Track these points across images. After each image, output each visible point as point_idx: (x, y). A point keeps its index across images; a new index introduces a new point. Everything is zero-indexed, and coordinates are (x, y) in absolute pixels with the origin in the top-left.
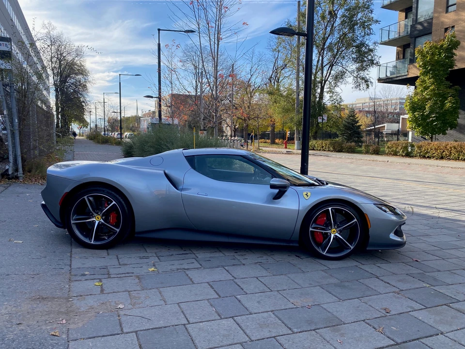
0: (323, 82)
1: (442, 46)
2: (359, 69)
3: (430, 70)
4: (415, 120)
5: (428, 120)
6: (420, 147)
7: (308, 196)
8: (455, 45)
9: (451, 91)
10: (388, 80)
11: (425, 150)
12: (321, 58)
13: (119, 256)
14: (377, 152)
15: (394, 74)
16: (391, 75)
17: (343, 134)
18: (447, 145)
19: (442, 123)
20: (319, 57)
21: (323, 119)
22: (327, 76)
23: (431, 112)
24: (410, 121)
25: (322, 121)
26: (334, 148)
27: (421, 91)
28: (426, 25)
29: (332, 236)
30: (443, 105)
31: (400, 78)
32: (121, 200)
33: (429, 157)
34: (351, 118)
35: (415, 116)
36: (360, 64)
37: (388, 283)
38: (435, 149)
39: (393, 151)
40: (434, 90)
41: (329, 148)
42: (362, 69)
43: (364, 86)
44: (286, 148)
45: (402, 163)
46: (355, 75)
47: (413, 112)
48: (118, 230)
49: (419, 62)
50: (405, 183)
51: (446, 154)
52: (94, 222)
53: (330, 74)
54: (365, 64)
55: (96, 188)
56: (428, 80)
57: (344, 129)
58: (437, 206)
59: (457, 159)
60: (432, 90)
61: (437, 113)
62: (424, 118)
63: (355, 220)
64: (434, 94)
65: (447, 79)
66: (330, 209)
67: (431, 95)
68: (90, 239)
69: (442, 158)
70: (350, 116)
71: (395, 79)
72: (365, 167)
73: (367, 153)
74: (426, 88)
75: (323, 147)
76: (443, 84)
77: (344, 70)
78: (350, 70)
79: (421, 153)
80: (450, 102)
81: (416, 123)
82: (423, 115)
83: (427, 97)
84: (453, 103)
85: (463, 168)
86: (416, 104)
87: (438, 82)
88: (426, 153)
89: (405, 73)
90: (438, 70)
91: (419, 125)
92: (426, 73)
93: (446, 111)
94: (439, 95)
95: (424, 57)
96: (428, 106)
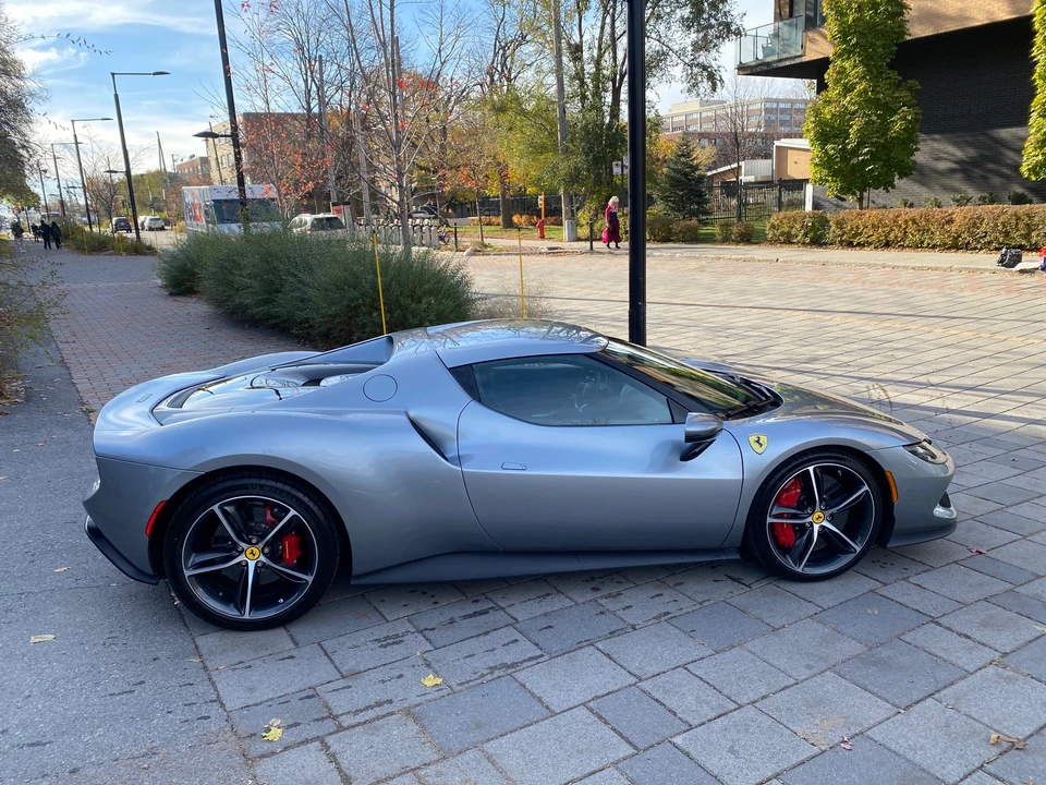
0: (618, 77)
2: (697, 47)
3: (856, 45)
4: (826, 163)
5: (854, 161)
6: (840, 224)
7: (761, 445)
9: (904, 94)
10: (758, 69)
11: (852, 229)
12: (608, 20)
13: (325, 644)
14: (748, 238)
15: (774, 54)
16: (765, 56)
17: (665, 199)
18: (898, 217)
19: (884, 165)
20: (604, 19)
21: (623, 167)
23: (861, 144)
24: (816, 165)
25: (622, 171)
26: (652, 233)
27: (838, 93)
29: (816, 528)
30: (885, 127)
31: (788, 63)
32: (311, 504)
33: (859, 244)
34: (683, 159)
35: (826, 152)
36: (701, 35)
37: (967, 637)
38: (873, 226)
39: (783, 234)
40: (865, 91)
42: (702, 46)
43: (705, 85)
44: (542, 237)
45: (808, 262)
46: (687, 61)
47: (823, 145)
48: (310, 579)
49: (831, 27)
50: (838, 318)
51: (896, 237)
52: (243, 567)
54: (712, 32)
55: (240, 482)
56: (853, 68)
57: (668, 186)
58: (934, 380)
59: (918, 246)
60: (860, 95)
61: (872, 144)
62: (846, 155)
63: (866, 488)
64: (865, 101)
65: (891, 66)
66: (811, 469)
67: (860, 104)
68: (240, 607)
69: (887, 245)
70: (680, 156)
71: (774, 65)
72: (735, 281)
73: (726, 240)
74: (848, 89)
76: (884, 76)
77: (665, 48)
78: (676, 48)
79: (843, 235)
80: (904, 118)
81: (830, 169)
82: (844, 149)
83: (853, 108)
84: (910, 122)
85: (937, 269)
86: (827, 126)
87: (873, 70)
88: (855, 236)
89: (798, 51)
90: (872, 45)
91: (835, 174)
92: (846, 54)
93: (894, 138)
94: (875, 103)
95: (842, 14)
96: (854, 130)
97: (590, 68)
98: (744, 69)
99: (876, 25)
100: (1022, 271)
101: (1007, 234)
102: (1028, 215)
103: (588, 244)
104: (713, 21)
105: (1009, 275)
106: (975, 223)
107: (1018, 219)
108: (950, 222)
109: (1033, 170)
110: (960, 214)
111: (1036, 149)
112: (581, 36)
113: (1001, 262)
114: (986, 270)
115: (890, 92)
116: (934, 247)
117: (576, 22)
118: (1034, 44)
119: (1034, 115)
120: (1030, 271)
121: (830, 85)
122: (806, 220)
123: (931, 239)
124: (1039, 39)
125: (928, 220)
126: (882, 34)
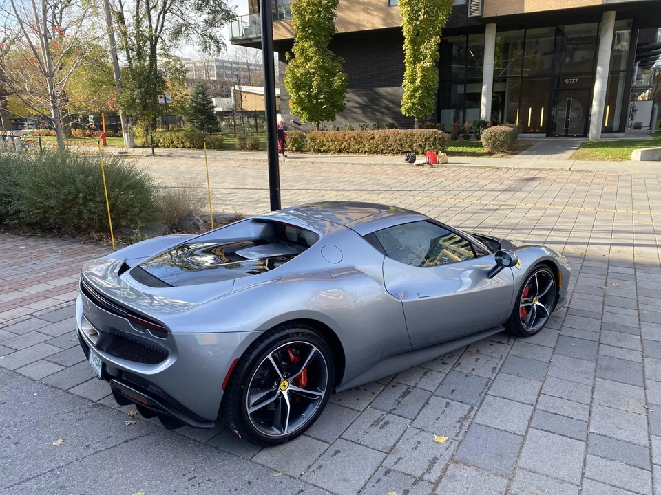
0: (154, 38)
3: (310, 34)
4: (300, 102)
5: (316, 102)
6: (313, 139)
7: (519, 264)
8: (333, 2)
9: (338, 65)
10: (244, 42)
11: (320, 142)
13: (345, 437)
16: (248, 34)
17: (191, 121)
18: (345, 135)
19: (332, 106)
21: (165, 99)
22: (159, 28)
23: (319, 92)
24: (294, 103)
25: (165, 101)
26: (191, 143)
27: (303, 62)
30: (330, 84)
33: (324, 151)
34: (201, 96)
35: (299, 96)
36: (211, 16)
38: (332, 140)
40: (318, 61)
41: (183, 143)
42: (211, 24)
43: (213, 47)
44: (105, 145)
46: (200, 31)
47: (297, 92)
48: (322, 394)
51: (345, 147)
52: (282, 397)
53: (162, 26)
56: (309, 47)
57: (192, 112)
59: (357, 152)
60: (315, 63)
61: (325, 93)
62: (310, 98)
63: (552, 282)
64: (319, 67)
65: (330, 48)
66: (536, 274)
67: (315, 69)
69: (340, 151)
70: (200, 93)
71: (255, 40)
74: (308, 59)
75: (173, 142)
76: (326, 53)
78: (193, 23)
79: (315, 146)
80: (340, 79)
81: (302, 106)
82: (309, 95)
83: (312, 71)
84: (343, 81)
85: (375, 165)
86: (299, 80)
87: (321, 51)
88: (322, 147)
90: (319, 35)
91: (304, 109)
92: (305, 38)
93: (336, 90)
94: (324, 69)
95: (302, 15)
96: (314, 84)
97: (131, 29)
98: (234, 41)
99: (320, 23)
100: (418, 165)
101: (401, 145)
102: (411, 135)
105: (410, 167)
106: (386, 139)
107: (406, 137)
108: (373, 138)
109: (407, 111)
110: (377, 133)
111: (407, 100)
112: (122, 7)
113: (407, 160)
114: (400, 164)
115: (331, 63)
116: (365, 152)
118: (404, 43)
119: (406, 81)
120: (422, 165)
121: (296, 56)
122: (293, 137)
123: (364, 148)
124: (406, 41)
125: (361, 137)
126: (323, 29)
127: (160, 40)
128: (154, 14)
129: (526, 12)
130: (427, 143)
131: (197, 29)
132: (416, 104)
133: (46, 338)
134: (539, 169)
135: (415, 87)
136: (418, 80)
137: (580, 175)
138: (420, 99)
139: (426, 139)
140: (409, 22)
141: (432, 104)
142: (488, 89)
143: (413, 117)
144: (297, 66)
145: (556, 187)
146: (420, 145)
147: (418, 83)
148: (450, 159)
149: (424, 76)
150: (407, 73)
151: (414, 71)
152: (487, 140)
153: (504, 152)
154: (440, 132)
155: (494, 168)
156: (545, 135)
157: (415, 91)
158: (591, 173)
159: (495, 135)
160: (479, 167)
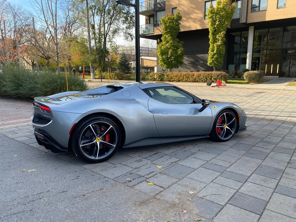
0: (105, 34)
1: (174, 18)
2: (127, 28)
3: (169, 31)
4: (163, 60)
5: (170, 60)
6: (167, 76)
8: (180, 18)
9: (180, 44)
10: (142, 36)
11: (170, 77)
12: (102, 19)
13: (122, 163)
14: (143, 79)
15: (146, 32)
16: (144, 33)
17: (119, 69)
18: (181, 74)
19: (177, 62)
21: (108, 59)
22: (108, 31)
23: (171, 56)
24: (161, 61)
26: (118, 77)
27: (165, 43)
28: (162, 4)
29: (225, 128)
30: (176, 52)
31: (150, 35)
33: (172, 81)
34: (124, 58)
35: (163, 58)
36: (128, 25)
37: (263, 148)
38: (176, 76)
39: (153, 78)
40: (172, 43)
41: (114, 77)
42: (129, 28)
43: (130, 38)
46: (124, 32)
47: (162, 56)
48: (115, 146)
49: (163, 26)
51: (181, 79)
52: (96, 144)
53: (109, 30)
54: (131, 25)
55: (97, 118)
56: (168, 37)
57: (120, 65)
59: (187, 81)
60: (170, 44)
61: (174, 56)
62: (168, 59)
63: (235, 118)
64: (172, 45)
66: (225, 114)
67: (170, 46)
68: (95, 156)
69: (179, 81)
70: (123, 57)
71: (147, 35)
74: (167, 42)
75: (110, 77)
76: (176, 40)
77: (118, 28)
78: (121, 28)
79: (168, 78)
80: (181, 50)
81: (164, 62)
82: (167, 57)
83: (169, 47)
84: (182, 51)
85: (193, 86)
86: (163, 51)
87: (173, 38)
88: (171, 79)
89: (152, 32)
90: (173, 32)
91: (165, 63)
92: (167, 33)
93: (179, 55)
94: (174, 46)
95: (165, 23)
96: (169, 52)
97: (97, 31)
99: (173, 27)
100: (212, 86)
101: (206, 78)
102: (211, 74)
103: (101, 80)
104: (131, 22)
105: (209, 87)
106: (199, 76)
107: (209, 75)
108: (194, 75)
109: (210, 64)
110: (196, 73)
111: (210, 59)
112: (94, 23)
113: (208, 84)
114: (204, 86)
115: (177, 44)
116: (190, 81)
117: (93, 18)
118: (209, 35)
119: (210, 51)
120: (214, 86)
121: (163, 41)
122: (159, 75)
123: (190, 79)
124: (210, 34)
125: (189, 75)
126: (175, 29)
127: (108, 35)
128: (106, 25)
129: (266, 20)
130: (218, 78)
131: (123, 31)
132: (214, 61)
133: (29, 131)
134: (269, 89)
135: (214, 53)
136: (215, 50)
137: (288, 92)
138: (216, 58)
139: (218, 76)
140: (212, 25)
141: (222, 60)
142: (250, 55)
143: (213, 67)
144: (163, 45)
145: (274, 96)
146: (215, 79)
147: (215, 52)
148: (227, 85)
149: (218, 48)
150: (211, 47)
151: (213, 46)
152: (246, 77)
153: (255, 82)
154: (224, 73)
155: (247, 88)
156: (278, 76)
157: (214, 55)
158: (294, 91)
159: (250, 75)
160: (240, 88)
